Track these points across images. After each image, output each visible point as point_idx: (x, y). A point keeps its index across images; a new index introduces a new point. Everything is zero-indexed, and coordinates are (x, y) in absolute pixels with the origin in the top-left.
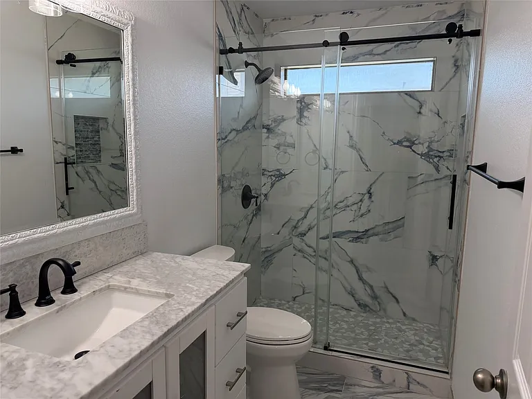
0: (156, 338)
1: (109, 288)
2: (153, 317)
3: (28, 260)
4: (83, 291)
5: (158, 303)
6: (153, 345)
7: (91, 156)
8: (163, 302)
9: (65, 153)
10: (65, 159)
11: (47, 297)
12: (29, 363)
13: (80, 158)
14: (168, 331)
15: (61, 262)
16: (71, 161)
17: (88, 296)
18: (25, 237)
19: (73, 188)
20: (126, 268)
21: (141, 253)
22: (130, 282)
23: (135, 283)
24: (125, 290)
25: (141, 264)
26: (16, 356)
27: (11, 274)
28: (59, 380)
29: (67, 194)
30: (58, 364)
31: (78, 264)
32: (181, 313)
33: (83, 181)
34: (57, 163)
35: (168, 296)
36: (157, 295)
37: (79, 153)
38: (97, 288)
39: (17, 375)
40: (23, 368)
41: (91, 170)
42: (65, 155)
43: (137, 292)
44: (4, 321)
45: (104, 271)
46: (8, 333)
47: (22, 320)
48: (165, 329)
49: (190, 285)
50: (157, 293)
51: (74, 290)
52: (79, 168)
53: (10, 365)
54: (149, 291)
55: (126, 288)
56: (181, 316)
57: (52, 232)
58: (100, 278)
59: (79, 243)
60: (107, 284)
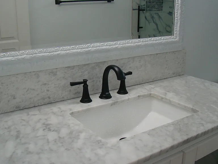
0: (176, 143)
1: (150, 96)
2: (177, 125)
3: (98, 64)
4: (132, 94)
5: (185, 114)
6: (172, 148)
7: (156, 6)
8: (189, 114)
9: (139, 3)
10: (139, 6)
11: (107, 93)
12: (83, 136)
13: (149, 7)
14: (188, 139)
15: (116, 69)
16: (143, 8)
17: (135, 98)
18: (96, 47)
19: (142, 28)
20: (165, 83)
21: (179, 75)
22: (166, 94)
23: (170, 96)
24: (162, 99)
25: (177, 83)
26: (77, 128)
27: (86, 72)
28: (96, 154)
29: (138, 31)
30: (99, 142)
31: (130, 73)
32: (202, 128)
33: (149, 23)
34: (134, 10)
35: (194, 111)
36: (185, 109)
37: (149, 4)
38: (142, 94)
39: (73, 141)
40: (77, 137)
41: (155, 16)
42: (139, 4)
43: (170, 103)
44: (79, 103)
45: (150, 83)
46: (78, 112)
47: (89, 106)
48: (185, 138)
49: (214, 106)
50: (185, 107)
51: (125, 92)
52: (148, 14)
53: (71, 133)
54: (179, 104)
55: (162, 98)
56: (202, 130)
57: (114, 46)
58: (146, 87)
59: (134, 58)
60: (149, 93)
